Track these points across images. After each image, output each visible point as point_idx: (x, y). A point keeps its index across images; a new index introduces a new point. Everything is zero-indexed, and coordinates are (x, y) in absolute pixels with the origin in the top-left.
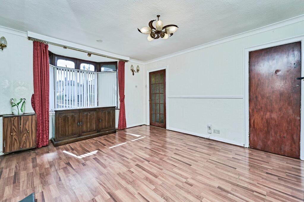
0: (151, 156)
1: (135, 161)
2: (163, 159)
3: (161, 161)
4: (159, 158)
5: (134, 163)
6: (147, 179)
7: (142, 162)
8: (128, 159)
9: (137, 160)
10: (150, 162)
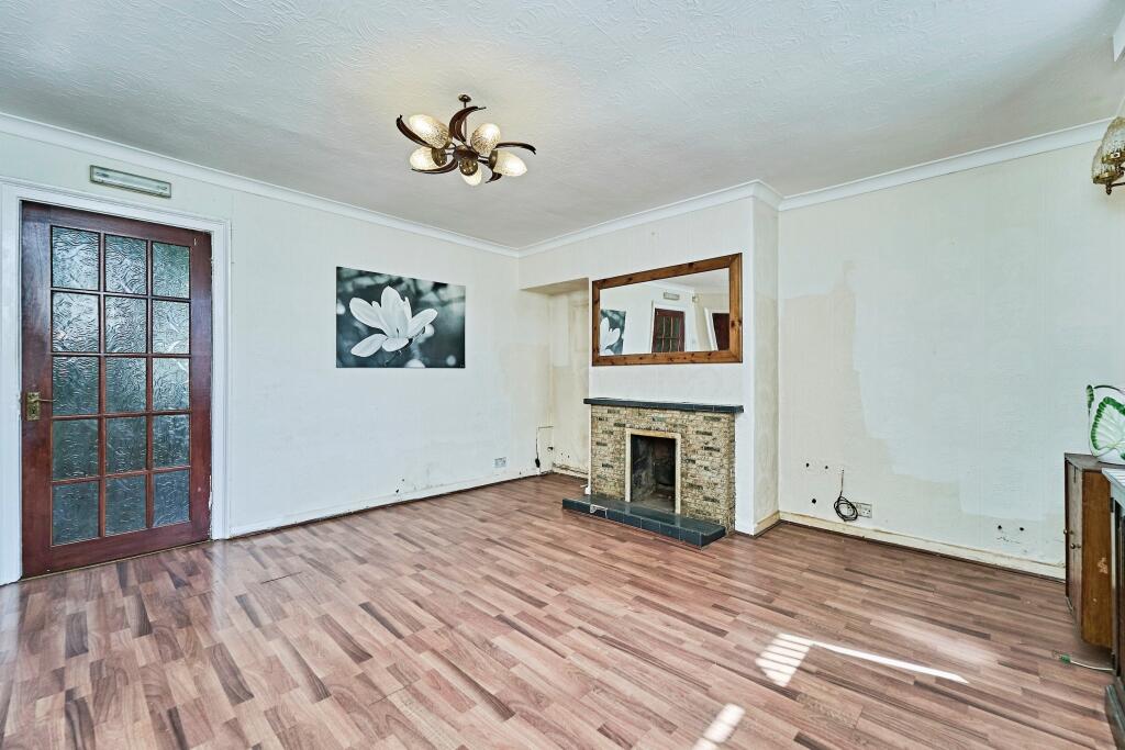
0: (487, 642)
1: (550, 617)
2: (442, 625)
3: (453, 619)
4: (456, 635)
5: (552, 613)
6: (511, 574)
7: (523, 615)
8: (580, 628)
9: (544, 620)
10: (494, 615)
